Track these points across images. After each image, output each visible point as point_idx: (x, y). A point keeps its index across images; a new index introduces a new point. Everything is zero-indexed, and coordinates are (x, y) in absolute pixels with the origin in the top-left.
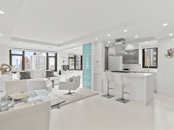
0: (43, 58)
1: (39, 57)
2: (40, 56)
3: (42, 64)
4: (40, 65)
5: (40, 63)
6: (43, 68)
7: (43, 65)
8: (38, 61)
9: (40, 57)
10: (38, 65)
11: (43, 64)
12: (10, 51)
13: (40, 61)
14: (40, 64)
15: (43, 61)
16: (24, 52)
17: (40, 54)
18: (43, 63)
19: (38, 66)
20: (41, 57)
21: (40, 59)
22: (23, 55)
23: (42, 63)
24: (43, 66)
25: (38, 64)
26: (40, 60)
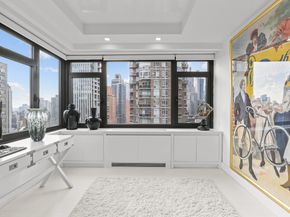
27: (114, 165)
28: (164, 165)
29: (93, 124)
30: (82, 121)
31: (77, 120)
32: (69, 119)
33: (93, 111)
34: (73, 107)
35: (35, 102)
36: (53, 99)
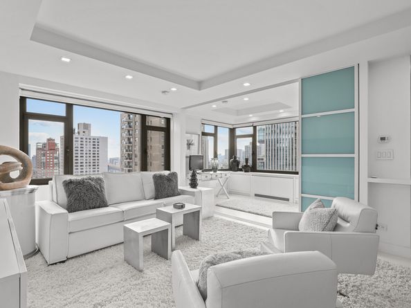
0: (92, 141)
1: (82, 138)
2: (84, 137)
3: (88, 155)
4: (84, 158)
5: (84, 152)
6: (92, 164)
7: (92, 158)
8: (79, 149)
9: (84, 140)
10: (79, 158)
11: (92, 155)
12: (23, 100)
13: (84, 149)
14: (84, 155)
15: (92, 150)
16: (69, 107)
17: (84, 132)
18: (92, 152)
19: (79, 161)
20: (86, 139)
21: (84, 143)
22: (67, 120)
23: (88, 152)
24: (92, 161)
25: (79, 155)
26: (84, 146)
27: (256, 195)
28: (288, 200)
29: (246, 169)
30: (240, 167)
31: (238, 166)
32: (234, 166)
33: (247, 160)
34: (235, 158)
35: (216, 156)
36: (246, 147)
